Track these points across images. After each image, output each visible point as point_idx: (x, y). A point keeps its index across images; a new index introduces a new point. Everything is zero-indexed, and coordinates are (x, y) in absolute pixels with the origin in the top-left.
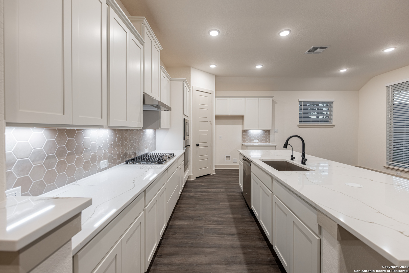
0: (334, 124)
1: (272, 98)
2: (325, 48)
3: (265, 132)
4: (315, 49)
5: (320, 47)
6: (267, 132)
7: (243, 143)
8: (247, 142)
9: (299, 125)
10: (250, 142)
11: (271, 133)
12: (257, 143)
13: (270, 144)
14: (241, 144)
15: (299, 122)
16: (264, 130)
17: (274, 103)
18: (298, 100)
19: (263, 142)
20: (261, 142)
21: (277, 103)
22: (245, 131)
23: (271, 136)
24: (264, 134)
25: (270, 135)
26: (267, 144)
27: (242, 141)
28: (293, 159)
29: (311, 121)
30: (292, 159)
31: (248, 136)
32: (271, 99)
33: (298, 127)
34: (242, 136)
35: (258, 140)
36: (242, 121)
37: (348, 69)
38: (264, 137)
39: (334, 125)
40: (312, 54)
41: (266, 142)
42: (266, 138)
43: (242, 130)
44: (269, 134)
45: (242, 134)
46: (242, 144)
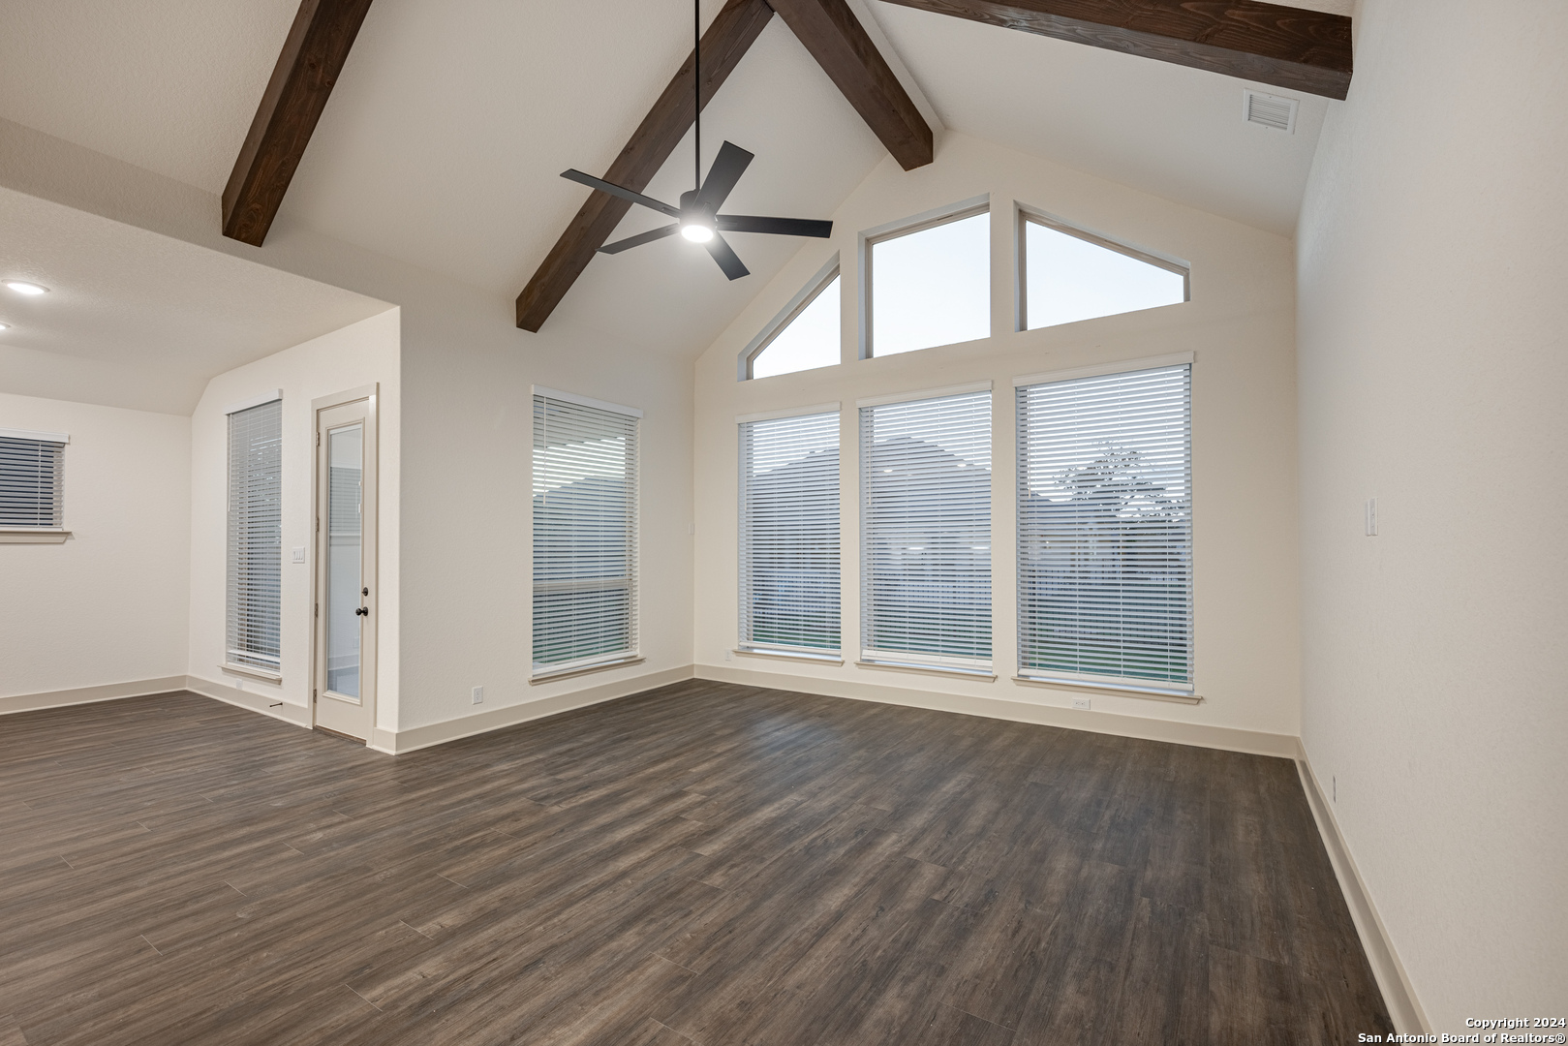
39: (67, 533)
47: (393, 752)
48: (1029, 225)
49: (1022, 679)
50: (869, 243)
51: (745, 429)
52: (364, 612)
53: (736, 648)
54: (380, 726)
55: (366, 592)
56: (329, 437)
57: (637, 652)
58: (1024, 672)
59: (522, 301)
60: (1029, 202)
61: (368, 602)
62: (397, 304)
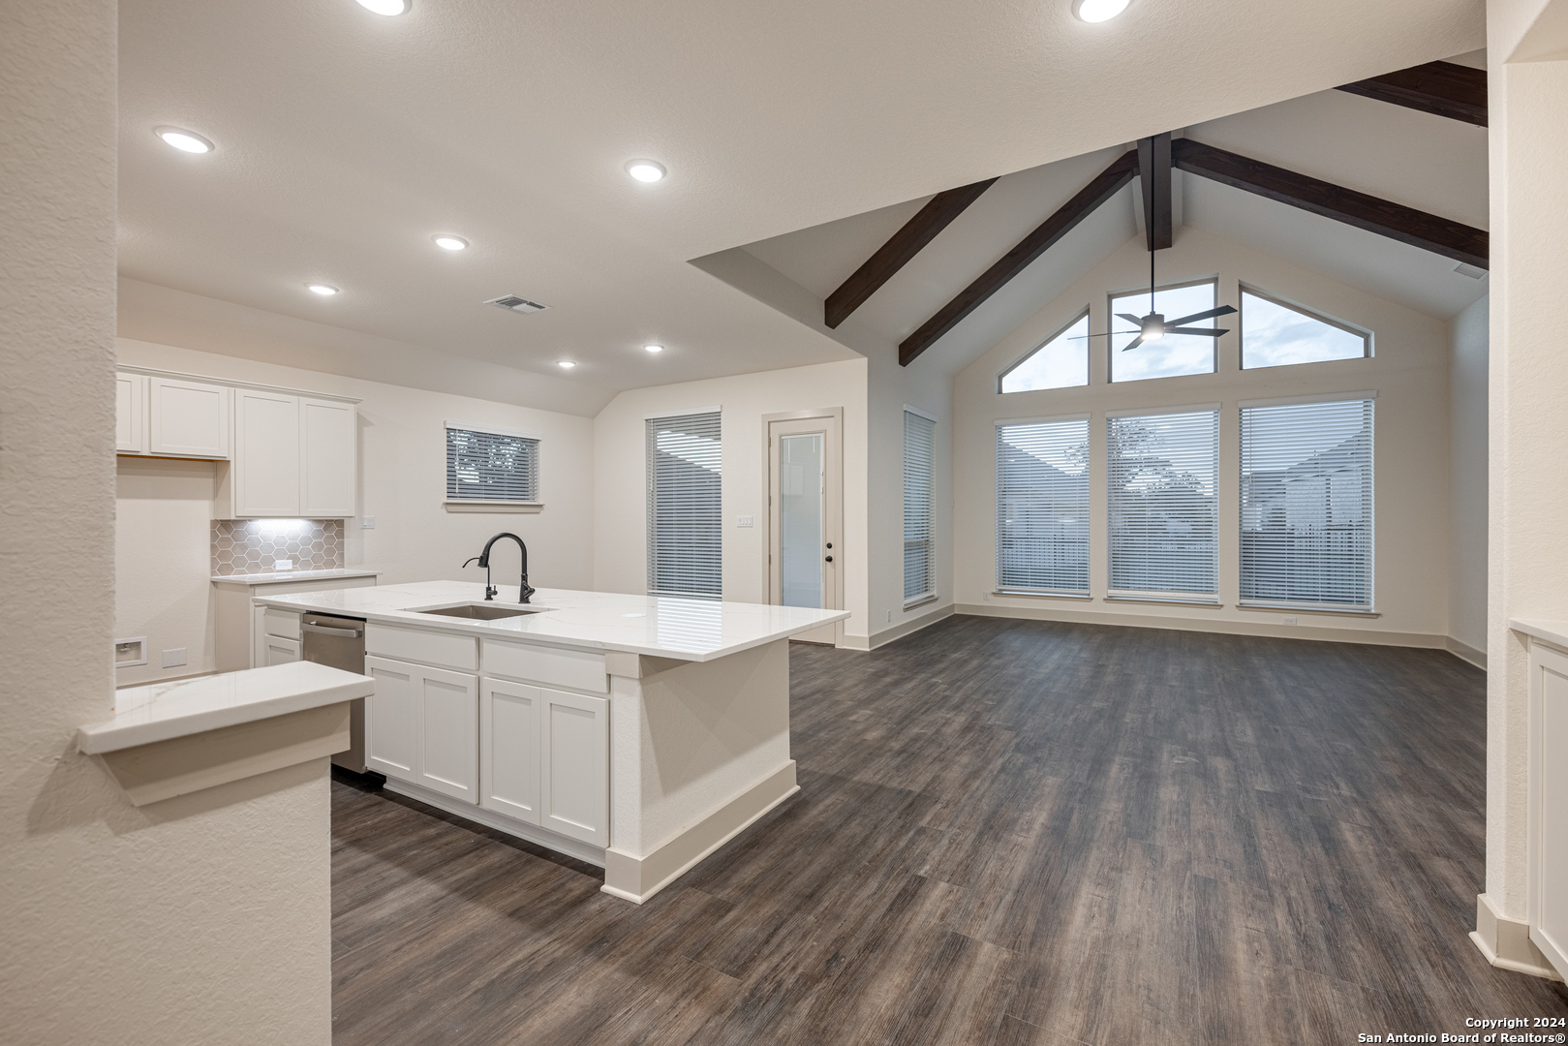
0: (541, 503)
1: (355, 403)
2: (540, 307)
3: (325, 529)
4: (513, 302)
5: (529, 301)
6: (333, 527)
7: (219, 577)
8: (243, 573)
9: (447, 504)
10: (255, 568)
11: (349, 529)
12: (289, 571)
13: (347, 572)
14: (209, 582)
15: (446, 494)
16: (318, 521)
17: (361, 422)
18: (445, 423)
19: (316, 568)
20: (306, 565)
21: (371, 424)
22: (226, 528)
23: (350, 543)
24: (318, 534)
25: (346, 540)
26: (335, 572)
27: (212, 567)
28: (492, 596)
29: (484, 492)
30: (489, 598)
31: (244, 547)
32: (352, 406)
33: (444, 511)
34: (213, 547)
35: (295, 560)
36: (210, 481)
37: (578, 363)
38: (319, 546)
39: (541, 506)
40: (505, 310)
41: (330, 564)
42: (329, 552)
43: (214, 523)
44: (341, 535)
45: (214, 536)
46: (214, 583)
47: (868, 650)
48: (1244, 293)
49: (1241, 607)
50: (1110, 297)
51: (999, 428)
52: (829, 559)
53: (995, 591)
54: (846, 634)
55: (829, 546)
56: (781, 442)
57: (934, 592)
58: (1243, 601)
59: (902, 347)
60: (1247, 280)
61: (830, 553)
62: (866, 356)
